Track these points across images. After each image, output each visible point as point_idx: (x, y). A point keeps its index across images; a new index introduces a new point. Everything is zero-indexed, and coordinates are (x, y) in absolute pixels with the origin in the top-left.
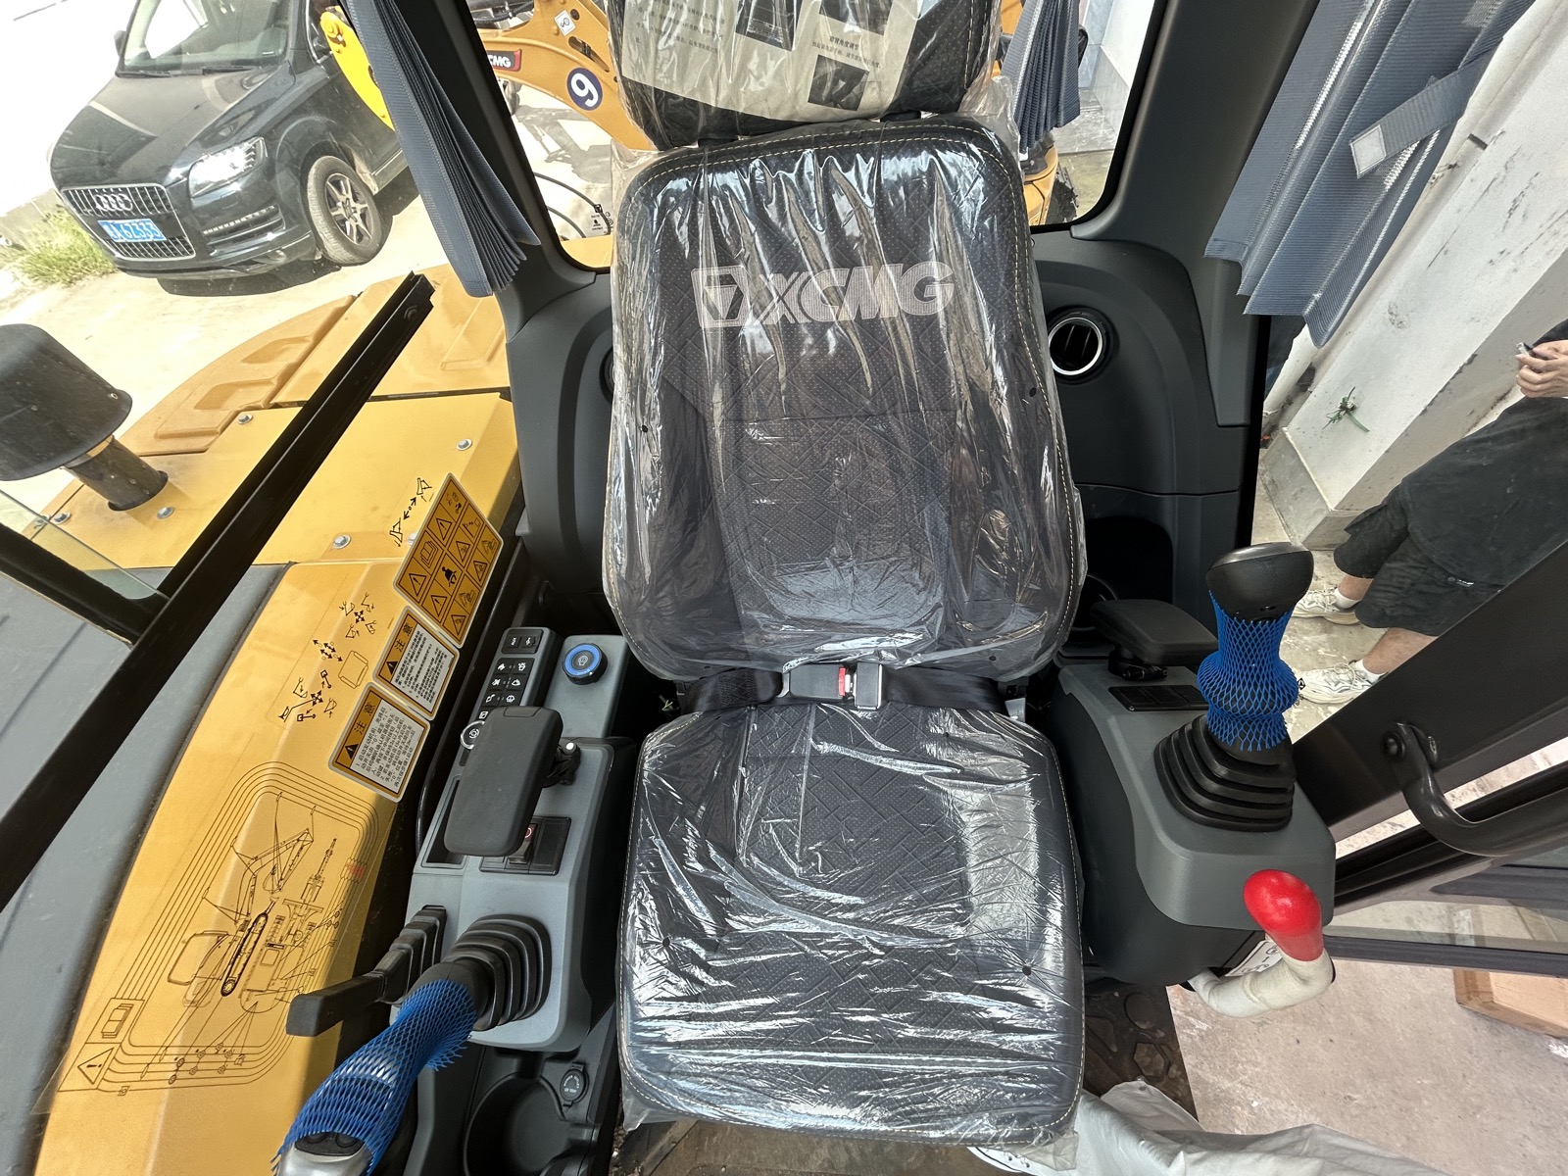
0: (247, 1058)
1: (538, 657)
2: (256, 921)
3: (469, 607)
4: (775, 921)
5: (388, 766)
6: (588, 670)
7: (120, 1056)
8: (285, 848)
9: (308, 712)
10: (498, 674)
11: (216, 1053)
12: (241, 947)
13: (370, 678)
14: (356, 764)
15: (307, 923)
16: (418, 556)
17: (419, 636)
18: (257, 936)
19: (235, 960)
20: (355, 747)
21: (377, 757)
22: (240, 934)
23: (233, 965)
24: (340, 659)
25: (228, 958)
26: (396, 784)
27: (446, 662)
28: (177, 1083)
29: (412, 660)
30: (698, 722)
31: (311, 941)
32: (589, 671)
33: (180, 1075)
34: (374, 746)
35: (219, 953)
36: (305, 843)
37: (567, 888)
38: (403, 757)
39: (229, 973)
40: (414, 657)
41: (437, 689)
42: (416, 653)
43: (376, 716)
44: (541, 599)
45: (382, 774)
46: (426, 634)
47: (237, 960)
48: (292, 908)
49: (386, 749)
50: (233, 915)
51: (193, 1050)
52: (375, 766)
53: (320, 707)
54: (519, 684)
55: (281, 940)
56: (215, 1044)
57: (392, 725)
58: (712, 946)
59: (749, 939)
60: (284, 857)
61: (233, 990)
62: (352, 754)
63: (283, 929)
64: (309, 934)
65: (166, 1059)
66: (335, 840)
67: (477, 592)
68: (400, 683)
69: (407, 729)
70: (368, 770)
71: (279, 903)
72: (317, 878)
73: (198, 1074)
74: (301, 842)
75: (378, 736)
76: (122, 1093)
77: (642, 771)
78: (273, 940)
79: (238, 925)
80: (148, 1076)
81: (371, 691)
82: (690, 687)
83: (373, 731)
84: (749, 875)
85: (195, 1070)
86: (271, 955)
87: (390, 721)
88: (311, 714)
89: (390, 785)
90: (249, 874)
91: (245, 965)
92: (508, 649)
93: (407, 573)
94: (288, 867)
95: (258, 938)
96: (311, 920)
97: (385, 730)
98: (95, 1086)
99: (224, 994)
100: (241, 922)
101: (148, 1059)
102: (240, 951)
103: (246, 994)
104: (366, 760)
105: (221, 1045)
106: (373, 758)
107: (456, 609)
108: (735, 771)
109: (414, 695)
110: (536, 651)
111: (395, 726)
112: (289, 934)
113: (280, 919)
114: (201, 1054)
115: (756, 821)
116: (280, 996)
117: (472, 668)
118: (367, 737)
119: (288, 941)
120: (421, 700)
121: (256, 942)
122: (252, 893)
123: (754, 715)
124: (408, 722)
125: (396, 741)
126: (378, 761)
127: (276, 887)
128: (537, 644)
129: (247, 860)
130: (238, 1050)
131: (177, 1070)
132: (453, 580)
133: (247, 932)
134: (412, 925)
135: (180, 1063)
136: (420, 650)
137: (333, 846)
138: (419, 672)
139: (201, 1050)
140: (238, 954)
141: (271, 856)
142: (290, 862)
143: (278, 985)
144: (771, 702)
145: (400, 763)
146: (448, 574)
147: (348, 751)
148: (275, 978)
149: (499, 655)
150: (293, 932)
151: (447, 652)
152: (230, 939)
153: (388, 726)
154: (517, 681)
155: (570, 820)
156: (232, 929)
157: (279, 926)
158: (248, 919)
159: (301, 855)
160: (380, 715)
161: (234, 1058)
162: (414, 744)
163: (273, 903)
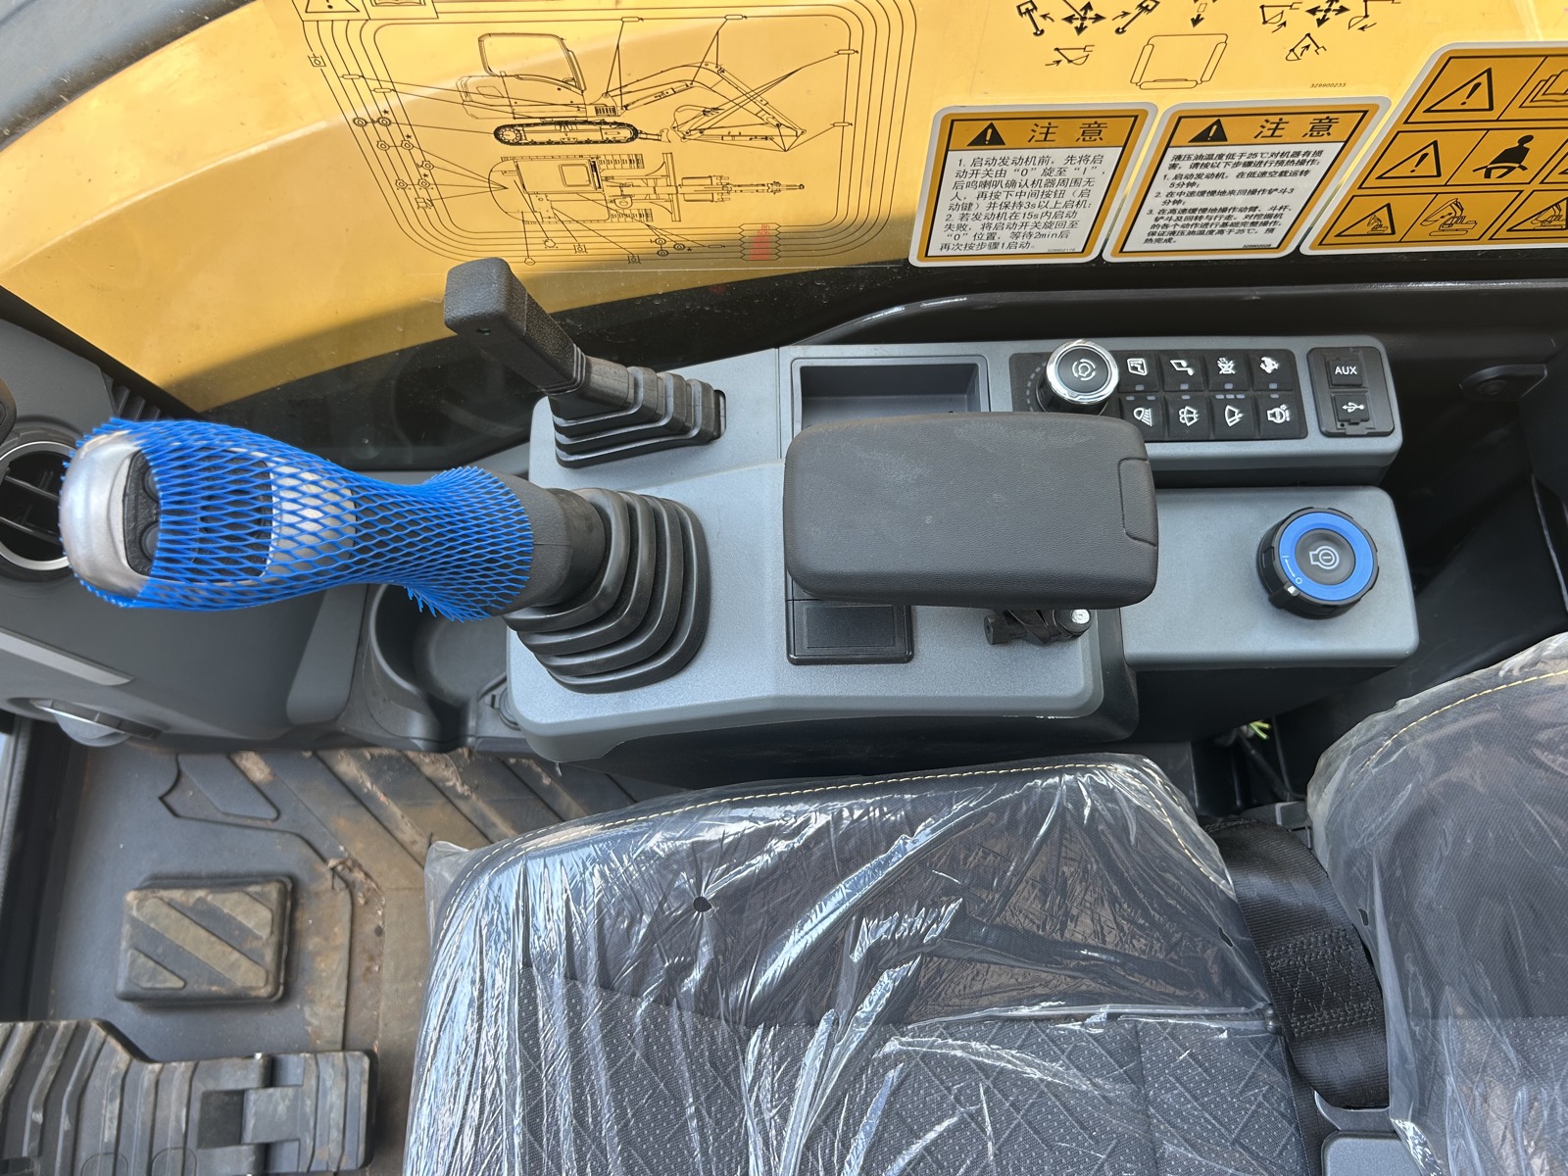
0: (431, 212)
1: (1314, 443)
2: (620, 125)
3: (1419, 232)
4: (766, 1143)
5: (977, 217)
6: (1299, 581)
7: (355, 27)
8: (756, 109)
9: (1044, 16)
10: (1248, 362)
11: (417, 166)
12: (575, 123)
13: (1165, 103)
14: (961, 159)
15: (647, 205)
16: (1550, 67)
17: (1304, 160)
18: (599, 138)
19: (550, 124)
20: (997, 141)
21: (989, 190)
22: (591, 111)
23: (543, 124)
24: (1196, 21)
25: (548, 112)
26: (946, 246)
27: (1259, 236)
28: (357, 130)
29: (1240, 169)
30: (1209, 890)
31: (626, 226)
32: (1297, 583)
33: (369, 127)
34: (1011, 174)
35: (549, 92)
36: (778, 140)
37: (765, 694)
38: (1004, 236)
39: (528, 125)
40: (1248, 170)
41: (1182, 242)
42: (1259, 170)
43: (1078, 153)
44: (1489, 372)
45: (956, 215)
46: (1317, 172)
47: (552, 127)
48: (663, 171)
49: (1013, 199)
50: (615, 84)
51: (407, 130)
52: (969, 195)
53: (1060, 33)
54: (1230, 422)
55: (607, 179)
56: (428, 157)
57: (1069, 190)
58: (706, 1002)
59: (728, 1083)
60: (741, 117)
61: (508, 143)
62: (979, 141)
63: (622, 173)
64: (633, 217)
65: (379, 97)
66: (802, 186)
67: (1475, 233)
68: (1173, 166)
69: (1069, 221)
70: (956, 186)
71: (662, 146)
72: (726, 188)
73: (381, 153)
74: (775, 131)
75: (1036, 173)
76: (315, 61)
77: (1060, 773)
78: (603, 166)
79: (603, 100)
80: (347, 83)
81: (1135, 119)
82: (1302, 844)
83: (1042, 161)
84: (861, 1068)
85: (385, 147)
86: (580, 175)
87: (1076, 182)
88: (1041, 23)
89: (939, 236)
90: (689, 73)
91: (550, 143)
92: (1323, 361)
93: (1485, 64)
94: (725, 132)
95: (596, 142)
96: (656, 210)
97: (1053, 182)
98: (305, 16)
99: (497, 134)
100: (609, 102)
101: (369, 73)
102: (567, 123)
103: (511, 165)
104: (975, 173)
105: (431, 166)
106: (985, 184)
107: (1406, 209)
108: (1096, 999)
109: (1153, 203)
110: (1329, 435)
111: (1068, 196)
112: (621, 186)
113: (637, 161)
114: (407, 143)
115: (981, 1066)
116: (529, 217)
117: (1255, 293)
118: (1025, 153)
119: (611, 191)
120: (1145, 223)
121: (588, 142)
122: (662, 96)
123: (1254, 1024)
124: (1086, 217)
125: (1037, 211)
126: (983, 195)
127: (685, 128)
128: (1350, 429)
129: (712, 57)
130: (434, 194)
131: (373, 122)
132: (1495, 173)
133: (598, 119)
134: (682, 386)
135: (383, 120)
136: (1272, 174)
137: (790, 187)
138: (1213, 193)
139: (413, 140)
140: (560, 123)
141: (733, 93)
142: (735, 131)
143: (543, 207)
144: (1301, 1081)
145: (991, 236)
146: (1514, 156)
147: (985, 132)
148: (550, 197)
149: (1300, 346)
150: (626, 191)
151: (1280, 232)
152: (578, 99)
153: (1063, 182)
154: (1237, 417)
155: (909, 659)
156: (593, 94)
157: (627, 165)
158: (619, 110)
159: (754, 143)
160: (1086, 158)
161: (423, 193)
162: (1039, 245)
163: (658, 138)
